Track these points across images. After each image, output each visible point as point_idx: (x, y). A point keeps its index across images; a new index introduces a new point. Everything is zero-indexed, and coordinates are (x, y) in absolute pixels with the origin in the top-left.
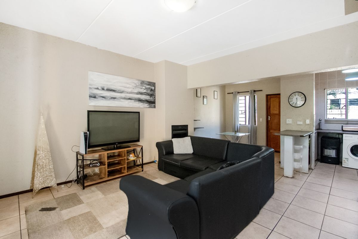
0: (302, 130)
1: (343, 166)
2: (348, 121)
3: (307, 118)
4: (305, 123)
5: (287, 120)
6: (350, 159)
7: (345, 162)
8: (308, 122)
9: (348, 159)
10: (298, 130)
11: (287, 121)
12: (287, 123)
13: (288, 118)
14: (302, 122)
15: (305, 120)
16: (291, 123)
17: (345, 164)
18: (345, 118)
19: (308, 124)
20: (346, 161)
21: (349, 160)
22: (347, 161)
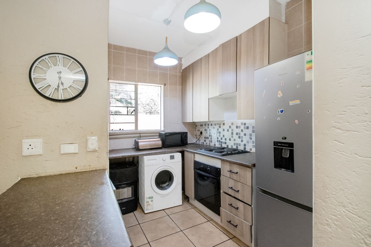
0: (77, 171)
1: (146, 212)
2: (140, 134)
3: (92, 134)
4: (86, 146)
5: (26, 143)
6: (155, 197)
7: (149, 205)
8: (92, 144)
9: (152, 198)
10: (64, 172)
11: (25, 146)
12: (26, 152)
13: (28, 137)
14: (77, 145)
15: (87, 141)
16: (41, 153)
17: (149, 207)
18: (134, 129)
19: (95, 151)
20: (150, 203)
21: (154, 199)
22: (152, 201)
